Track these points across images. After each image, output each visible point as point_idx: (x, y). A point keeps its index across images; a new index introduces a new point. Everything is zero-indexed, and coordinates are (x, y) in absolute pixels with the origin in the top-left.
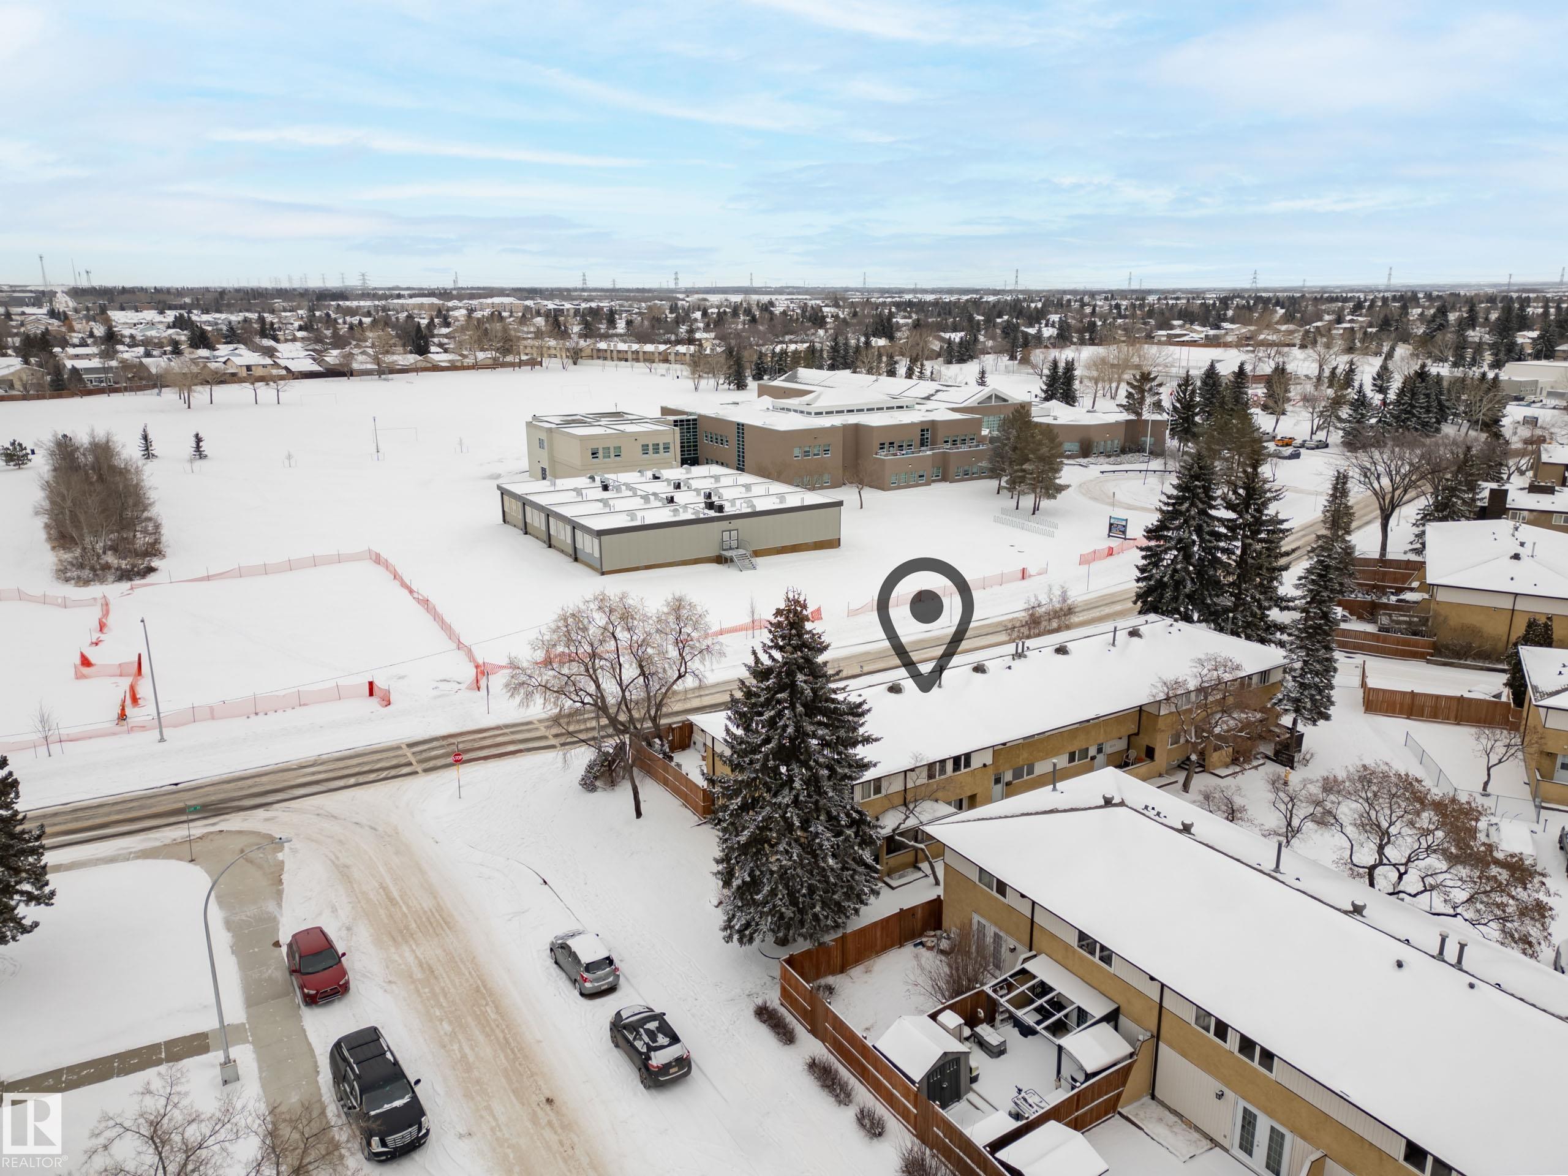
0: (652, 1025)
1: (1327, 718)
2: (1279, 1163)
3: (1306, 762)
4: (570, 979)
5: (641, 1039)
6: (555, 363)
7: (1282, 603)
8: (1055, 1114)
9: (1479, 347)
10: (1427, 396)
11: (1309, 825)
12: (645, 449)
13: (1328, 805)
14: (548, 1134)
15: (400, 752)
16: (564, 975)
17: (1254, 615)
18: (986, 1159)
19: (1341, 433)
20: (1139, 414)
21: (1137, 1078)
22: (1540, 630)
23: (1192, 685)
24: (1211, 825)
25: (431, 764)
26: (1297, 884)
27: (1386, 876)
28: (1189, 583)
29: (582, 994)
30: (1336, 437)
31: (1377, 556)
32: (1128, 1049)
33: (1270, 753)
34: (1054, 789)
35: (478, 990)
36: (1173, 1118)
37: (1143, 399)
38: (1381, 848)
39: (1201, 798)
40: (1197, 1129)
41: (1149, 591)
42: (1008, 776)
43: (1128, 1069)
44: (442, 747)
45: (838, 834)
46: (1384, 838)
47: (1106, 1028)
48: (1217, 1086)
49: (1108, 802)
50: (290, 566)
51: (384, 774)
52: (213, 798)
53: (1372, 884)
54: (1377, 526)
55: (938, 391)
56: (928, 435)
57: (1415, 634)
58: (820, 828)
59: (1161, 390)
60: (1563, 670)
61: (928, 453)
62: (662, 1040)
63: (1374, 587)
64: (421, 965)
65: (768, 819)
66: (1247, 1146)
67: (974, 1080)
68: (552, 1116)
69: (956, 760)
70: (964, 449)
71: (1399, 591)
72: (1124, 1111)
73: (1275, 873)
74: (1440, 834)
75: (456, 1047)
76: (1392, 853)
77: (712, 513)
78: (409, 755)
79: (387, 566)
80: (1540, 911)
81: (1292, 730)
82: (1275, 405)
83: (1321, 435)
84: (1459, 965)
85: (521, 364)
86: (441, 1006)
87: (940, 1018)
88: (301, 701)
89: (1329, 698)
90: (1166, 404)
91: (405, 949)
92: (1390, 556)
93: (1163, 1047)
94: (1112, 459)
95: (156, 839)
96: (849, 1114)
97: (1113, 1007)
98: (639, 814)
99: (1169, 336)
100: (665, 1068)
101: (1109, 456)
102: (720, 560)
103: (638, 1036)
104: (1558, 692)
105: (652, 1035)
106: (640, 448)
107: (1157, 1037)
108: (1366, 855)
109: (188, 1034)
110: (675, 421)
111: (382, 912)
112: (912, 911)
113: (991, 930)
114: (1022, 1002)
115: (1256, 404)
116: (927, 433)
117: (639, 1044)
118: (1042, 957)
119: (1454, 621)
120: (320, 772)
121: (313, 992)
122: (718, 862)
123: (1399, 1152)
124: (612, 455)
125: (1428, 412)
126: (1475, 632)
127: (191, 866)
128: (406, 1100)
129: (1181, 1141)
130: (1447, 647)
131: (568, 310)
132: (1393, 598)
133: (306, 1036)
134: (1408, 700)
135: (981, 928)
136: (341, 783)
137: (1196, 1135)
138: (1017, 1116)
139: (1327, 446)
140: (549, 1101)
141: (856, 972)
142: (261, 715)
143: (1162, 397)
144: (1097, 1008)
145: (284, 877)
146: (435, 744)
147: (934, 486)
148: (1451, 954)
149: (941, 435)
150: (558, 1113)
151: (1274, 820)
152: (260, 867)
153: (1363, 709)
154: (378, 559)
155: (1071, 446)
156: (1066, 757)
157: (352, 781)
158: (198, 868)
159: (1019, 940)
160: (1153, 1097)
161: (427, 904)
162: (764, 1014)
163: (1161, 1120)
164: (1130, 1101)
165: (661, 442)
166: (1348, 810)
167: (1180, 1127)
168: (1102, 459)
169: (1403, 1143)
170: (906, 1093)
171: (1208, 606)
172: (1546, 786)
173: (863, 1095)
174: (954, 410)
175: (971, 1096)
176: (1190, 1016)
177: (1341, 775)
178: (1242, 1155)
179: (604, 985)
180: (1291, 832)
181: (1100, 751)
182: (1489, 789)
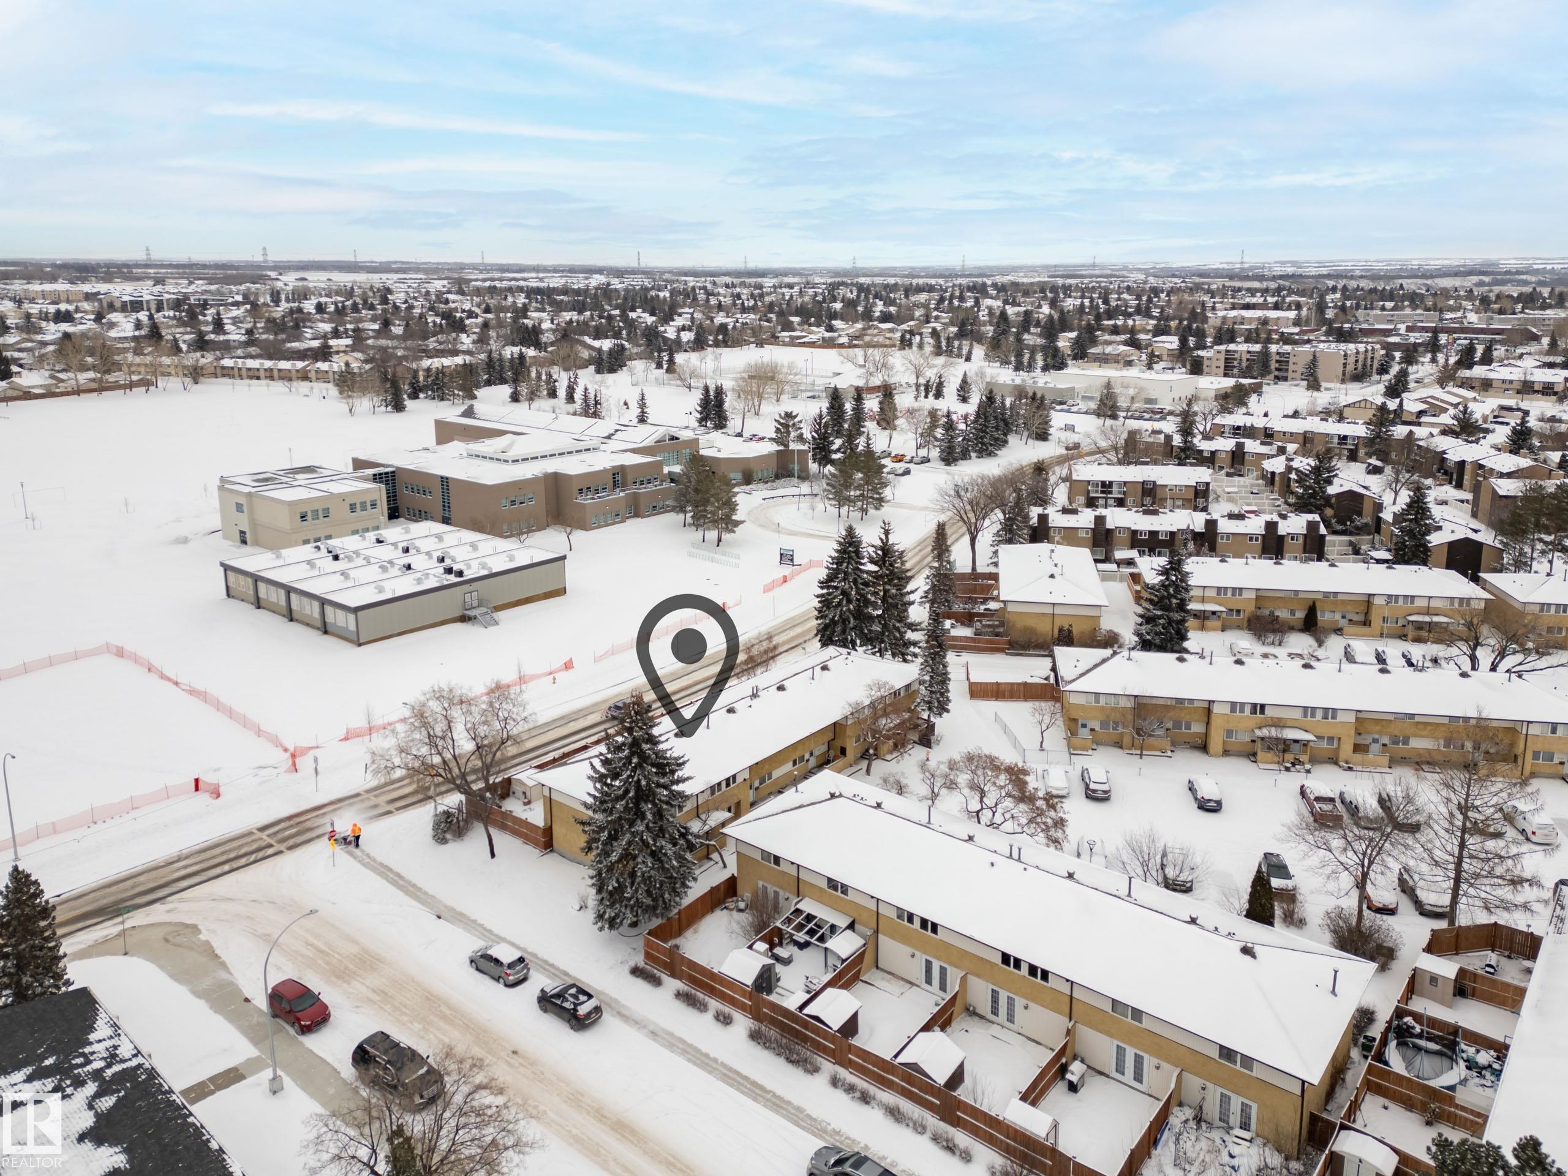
0: (573, 991)
1: (948, 711)
2: (945, 985)
3: (938, 742)
4: (493, 978)
5: (567, 1000)
6: (174, 383)
7: (913, 627)
8: (830, 984)
9: (1033, 350)
10: (996, 418)
11: (944, 791)
12: (352, 508)
13: (952, 777)
14: (522, 1069)
15: (254, 837)
16: (486, 977)
17: (896, 638)
18: (797, 1016)
19: (938, 449)
20: (786, 446)
21: (868, 958)
22: (1066, 633)
23: (867, 702)
24: (891, 800)
25: (291, 842)
26: (941, 829)
27: (986, 816)
28: (852, 620)
29: (506, 985)
30: (935, 453)
31: (969, 570)
32: (862, 942)
33: (916, 739)
34: (797, 791)
35: (428, 999)
36: (889, 977)
37: (788, 433)
38: (981, 801)
39: (881, 782)
40: (903, 979)
41: (826, 627)
42: (757, 784)
43: (863, 953)
44: (292, 827)
45: (675, 845)
46: (983, 794)
47: (849, 932)
48: (910, 950)
49: (833, 796)
50: (26, 669)
51: (253, 858)
52: (105, 902)
53: (979, 822)
54: (967, 538)
55: (617, 431)
56: (619, 478)
57: (997, 636)
58: (664, 843)
59: (802, 425)
60: (1078, 664)
61: (622, 494)
62: (582, 998)
63: (970, 598)
64: (374, 991)
65: (629, 843)
66: (929, 981)
67: (778, 980)
68: (521, 1060)
69: (728, 780)
70: (651, 487)
71: (985, 601)
72: (863, 978)
73: (928, 825)
74: (1010, 787)
75: (431, 1036)
76: (989, 801)
77: (453, 579)
78: (265, 838)
79: (136, 659)
80: (1060, 823)
81: (928, 721)
82: (887, 419)
83: (923, 452)
84: (1019, 860)
85: (131, 385)
86: (405, 1014)
87: (754, 947)
88: (133, 805)
89: (947, 698)
90: (807, 435)
91: (354, 983)
92: (979, 570)
93: (880, 936)
94: (769, 484)
95: (79, 943)
96: (709, 1016)
97: (851, 920)
98: (493, 855)
99: (791, 337)
100: (589, 1014)
101: (766, 482)
102: (464, 619)
103: (566, 1000)
104: (1074, 680)
105: (575, 997)
106: (348, 507)
107: (877, 931)
108: (975, 805)
109: (222, 1070)
110: (375, 475)
111: (320, 962)
112: (717, 887)
113: (771, 889)
114: (800, 928)
115: (872, 419)
116: (618, 477)
117: (566, 1005)
118: (807, 900)
119: (1020, 624)
120: (191, 865)
121: (308, 1023)
122: (592, 878)
123: (998, 960)
124: (321, 516)
125: (997, 430)
126: (1032, 631)
127: (126, 958)
128: (425, 1069)
129: (895, 987)
130: (1017, 643)
131: (148, 302)
132: (982, 607)
133: (314, 1054)
134: (995, 688)
135: (765, 888)
136: (218, 871)
137: (902, 983)
138: (808, 992)
139: (929, 461)
140: (515, 1052)
141: (689, 933)
142: (100, 822)
143: (804, 431)
144: (842, 922)
145: (217, 952)
146: (283, 825)
147: (630, 522)
148: (1015, 855)
149: (630, 478)
150: (523, 1057)
151: (925, 790)
152: (191, 949)
153: (969, 696)
154: (120, 653)
155: (736, 476)
156: (791, 763)
157: (227, 867)
158: (135, 959)
159: (790, 892)
160: (877, 967)
161: (354, 950)
162: (636, 971)
163: (883, 979)
164: (865, 973)
165: (368, 499)
166: (963, 779)
167: (894, 980)
168: (761, 486)
169: (1000, 955)
170: (744, 993)
171: (866, 635)
172: (1074, 740)
173: (714, 1004)
174: (634, 451)
175: (778, 990)
176: (893, 915)
177: (957, 757)
178: (927, 987)
179: (520, 976)
180: (934, 796)
181: (811, 754)
182: (1044, 746)
